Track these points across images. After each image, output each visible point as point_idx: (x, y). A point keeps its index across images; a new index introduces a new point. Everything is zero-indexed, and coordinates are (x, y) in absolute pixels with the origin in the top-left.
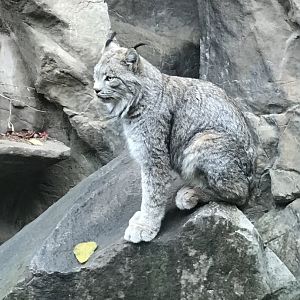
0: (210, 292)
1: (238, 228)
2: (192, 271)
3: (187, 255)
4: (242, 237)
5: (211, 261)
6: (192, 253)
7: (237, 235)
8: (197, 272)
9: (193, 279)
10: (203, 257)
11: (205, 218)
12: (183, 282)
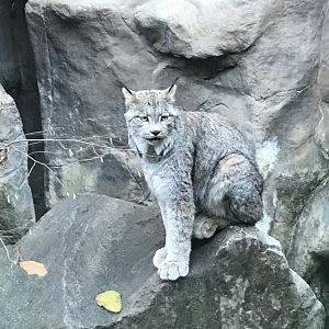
0: (249, 312)
1: (268, 246)
2: (230, 296)
3: (223, 282)
4: (274, 254)
5: (247, 283)
6: (228, 279)
7: (269, 253)
8: (234, 297)
9: (232, 304)
10: (240, 280)
11: (237, 243)
12: (222, 309)
